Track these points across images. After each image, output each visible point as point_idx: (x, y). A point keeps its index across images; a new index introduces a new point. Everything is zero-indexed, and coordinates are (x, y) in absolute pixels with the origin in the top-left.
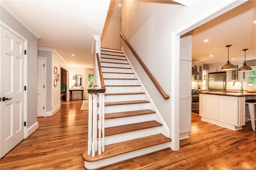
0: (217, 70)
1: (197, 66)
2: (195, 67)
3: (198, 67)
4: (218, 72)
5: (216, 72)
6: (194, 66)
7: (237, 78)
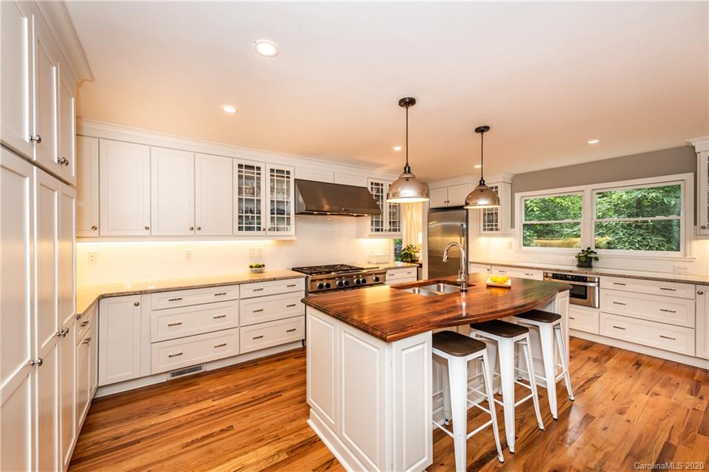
0: (448, 202)
1: (382, 185)
2: (374, 186)
3: (384, 187)
4: (450, 205)
5: (445, 205)
6: (372, 183)
7: (494, 227)
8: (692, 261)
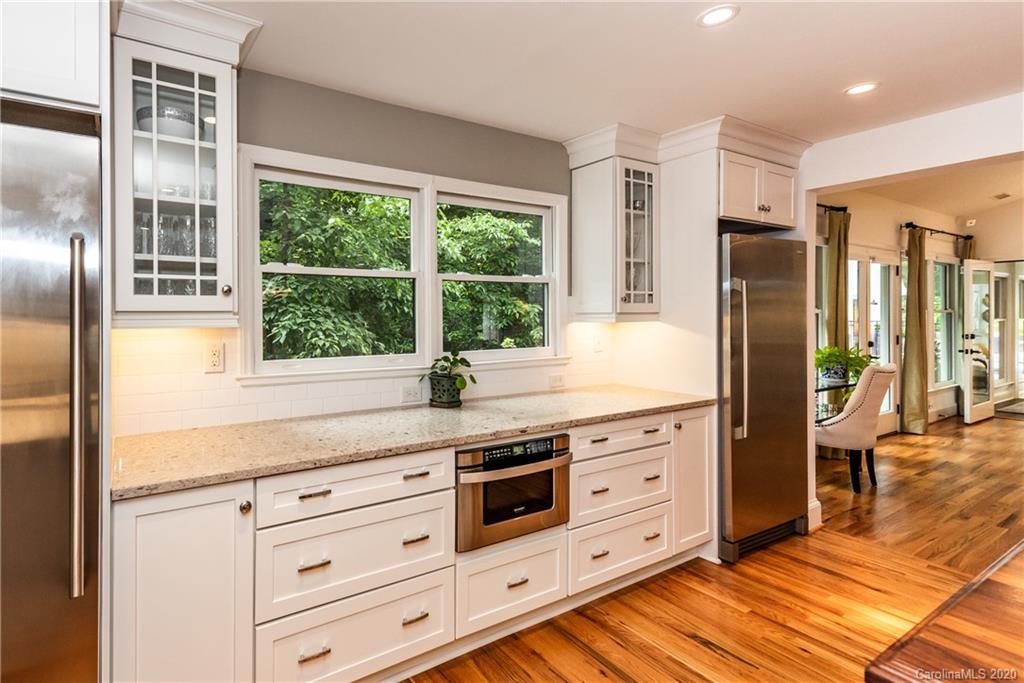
7: (198, 277)
8: (565, 364)
